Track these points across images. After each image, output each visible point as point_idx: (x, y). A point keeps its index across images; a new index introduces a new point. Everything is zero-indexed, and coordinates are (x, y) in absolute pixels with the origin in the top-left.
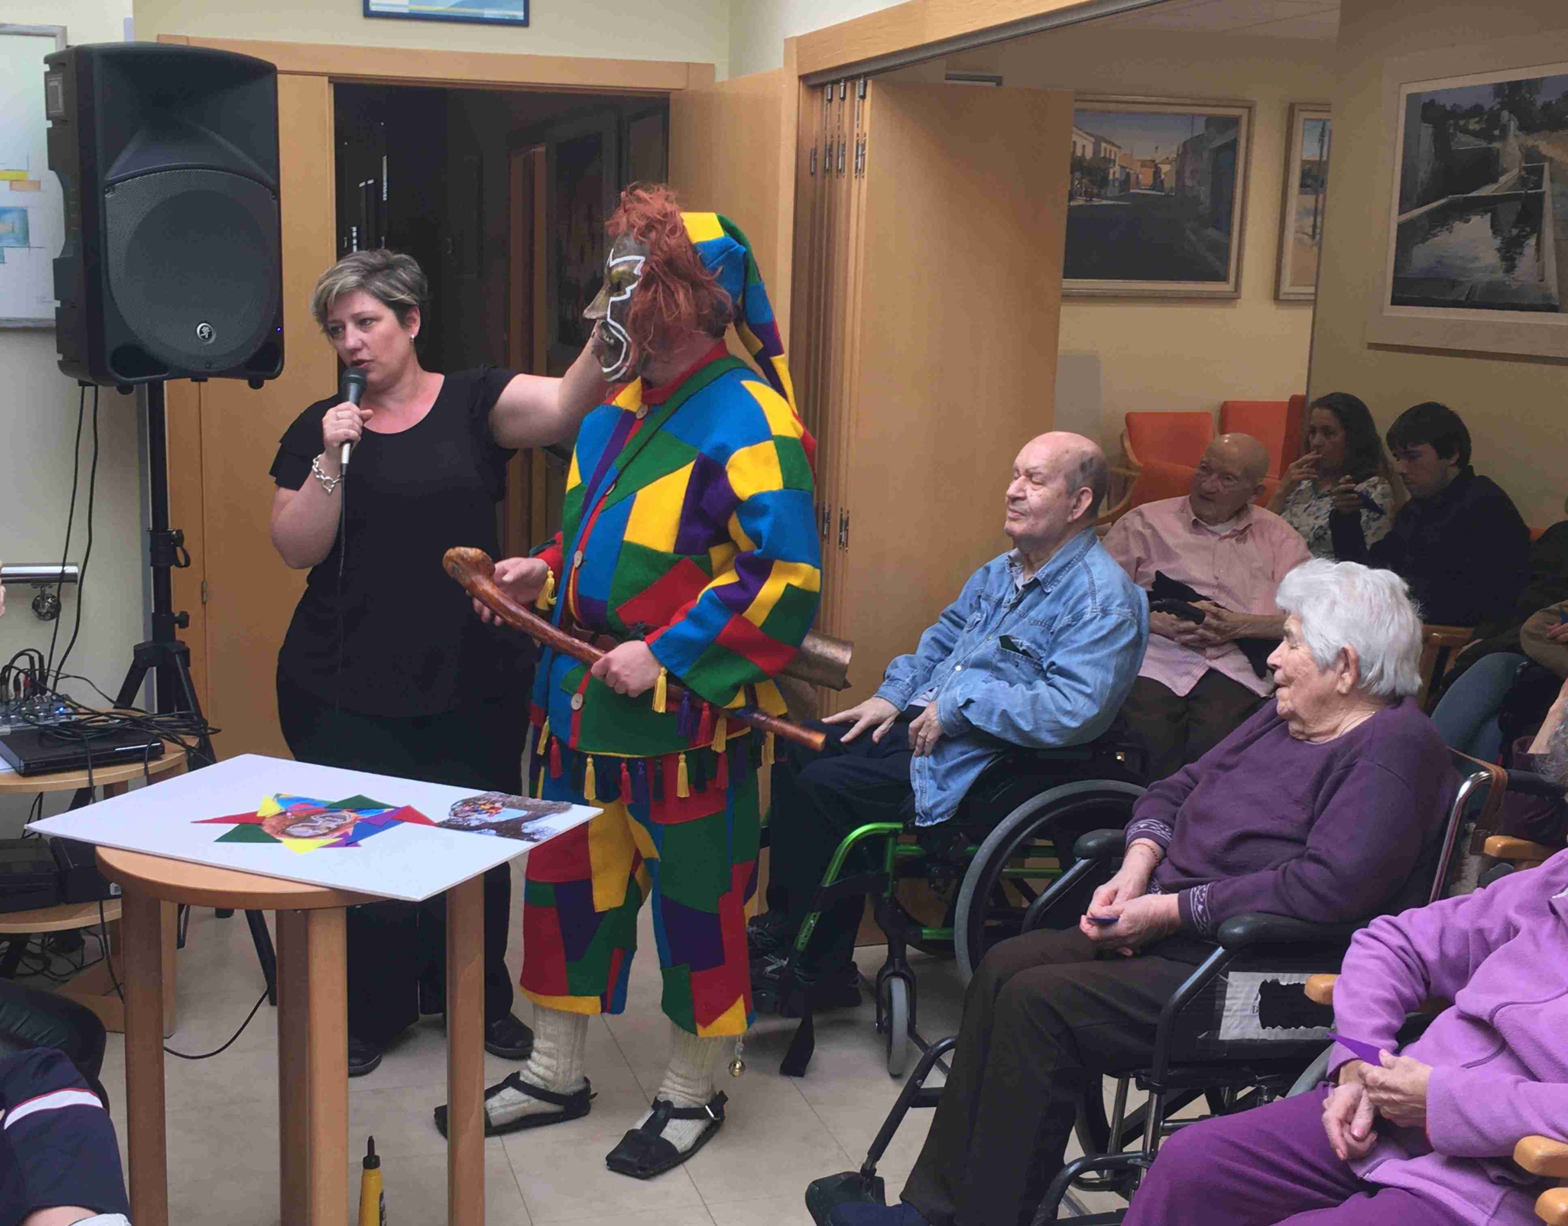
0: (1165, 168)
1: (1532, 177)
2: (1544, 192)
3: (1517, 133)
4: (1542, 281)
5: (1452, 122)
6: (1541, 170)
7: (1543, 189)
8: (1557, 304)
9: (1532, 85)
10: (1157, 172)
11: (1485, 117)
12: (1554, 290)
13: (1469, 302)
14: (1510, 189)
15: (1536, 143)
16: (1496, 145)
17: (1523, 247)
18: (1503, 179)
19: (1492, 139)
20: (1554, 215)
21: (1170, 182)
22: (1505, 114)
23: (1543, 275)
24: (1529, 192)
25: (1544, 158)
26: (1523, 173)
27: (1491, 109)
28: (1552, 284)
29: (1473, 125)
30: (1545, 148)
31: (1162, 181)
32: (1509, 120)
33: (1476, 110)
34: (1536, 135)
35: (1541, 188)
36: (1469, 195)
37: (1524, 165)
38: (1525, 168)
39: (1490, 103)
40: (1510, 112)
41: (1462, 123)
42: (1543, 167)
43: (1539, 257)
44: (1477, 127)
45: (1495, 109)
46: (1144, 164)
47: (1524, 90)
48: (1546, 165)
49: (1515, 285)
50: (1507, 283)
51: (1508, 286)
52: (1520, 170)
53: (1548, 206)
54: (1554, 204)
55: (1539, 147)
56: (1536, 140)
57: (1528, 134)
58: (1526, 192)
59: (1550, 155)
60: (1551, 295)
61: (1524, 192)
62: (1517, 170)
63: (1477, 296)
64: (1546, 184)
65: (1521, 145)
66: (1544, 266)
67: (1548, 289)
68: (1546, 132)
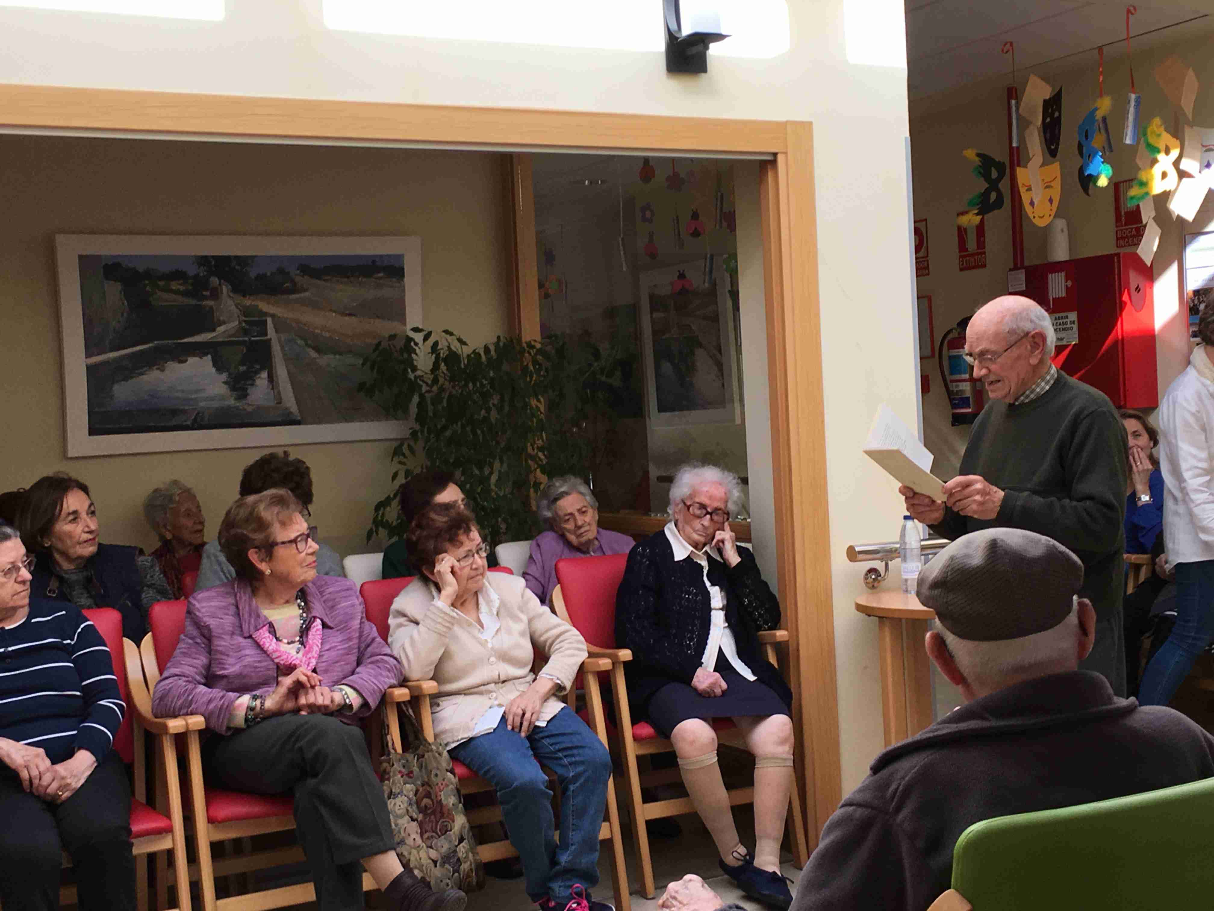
1: (255, 328)
2: (271, 339)
3: (231, 295)
4: (280, 403)
5: (147, 282)
6: (264, 324)
7: (269, 337)
8: (299, 418)
9: (244, 261)
11: (190, 281)
12: (294, 409)
13: (196, 426)
14: (230, 336)
15: (253, 303)
18: (221, 329)
19: (202, 298)
20: (284, 355)
22: (214, 281)
23: (281, 398)
24: (253, 339)
25: (266, 314)
26: (244, 324)
27: (196, 276)
28: (291, 404)
29: (175, 286)
30: (263, 306)
32: (220, 285)
33: (178, 275)
34: (253, 297)
35: (266, 335)
36: (179, 341)
37: (244, 318)
38: (245, 321)
39: (192, 270)
40: (219, 279)
41: (161, 283)
42: (265, 320)
43: (273, 386)
44: (182, 288)
45: (202, 274)
47: (234, 263)
48: (269, 320)
49: (250, 409)
50: (241, 408)
51: (245, 410)
52: (240, 323)
53: (276, 349)
54: (282, 348)
55: (258, 306)
56: (253, 301)
57: (244, 296)
58: (250, 339)
59: (272, 312)
60: (291, 413)
61: (247, 339)
62: (237, 323)
63: (206, 419)
64: (271, 332)
65: (239, 304)
66: (279, 393)
67: (286, 409)
68: (265, 296)
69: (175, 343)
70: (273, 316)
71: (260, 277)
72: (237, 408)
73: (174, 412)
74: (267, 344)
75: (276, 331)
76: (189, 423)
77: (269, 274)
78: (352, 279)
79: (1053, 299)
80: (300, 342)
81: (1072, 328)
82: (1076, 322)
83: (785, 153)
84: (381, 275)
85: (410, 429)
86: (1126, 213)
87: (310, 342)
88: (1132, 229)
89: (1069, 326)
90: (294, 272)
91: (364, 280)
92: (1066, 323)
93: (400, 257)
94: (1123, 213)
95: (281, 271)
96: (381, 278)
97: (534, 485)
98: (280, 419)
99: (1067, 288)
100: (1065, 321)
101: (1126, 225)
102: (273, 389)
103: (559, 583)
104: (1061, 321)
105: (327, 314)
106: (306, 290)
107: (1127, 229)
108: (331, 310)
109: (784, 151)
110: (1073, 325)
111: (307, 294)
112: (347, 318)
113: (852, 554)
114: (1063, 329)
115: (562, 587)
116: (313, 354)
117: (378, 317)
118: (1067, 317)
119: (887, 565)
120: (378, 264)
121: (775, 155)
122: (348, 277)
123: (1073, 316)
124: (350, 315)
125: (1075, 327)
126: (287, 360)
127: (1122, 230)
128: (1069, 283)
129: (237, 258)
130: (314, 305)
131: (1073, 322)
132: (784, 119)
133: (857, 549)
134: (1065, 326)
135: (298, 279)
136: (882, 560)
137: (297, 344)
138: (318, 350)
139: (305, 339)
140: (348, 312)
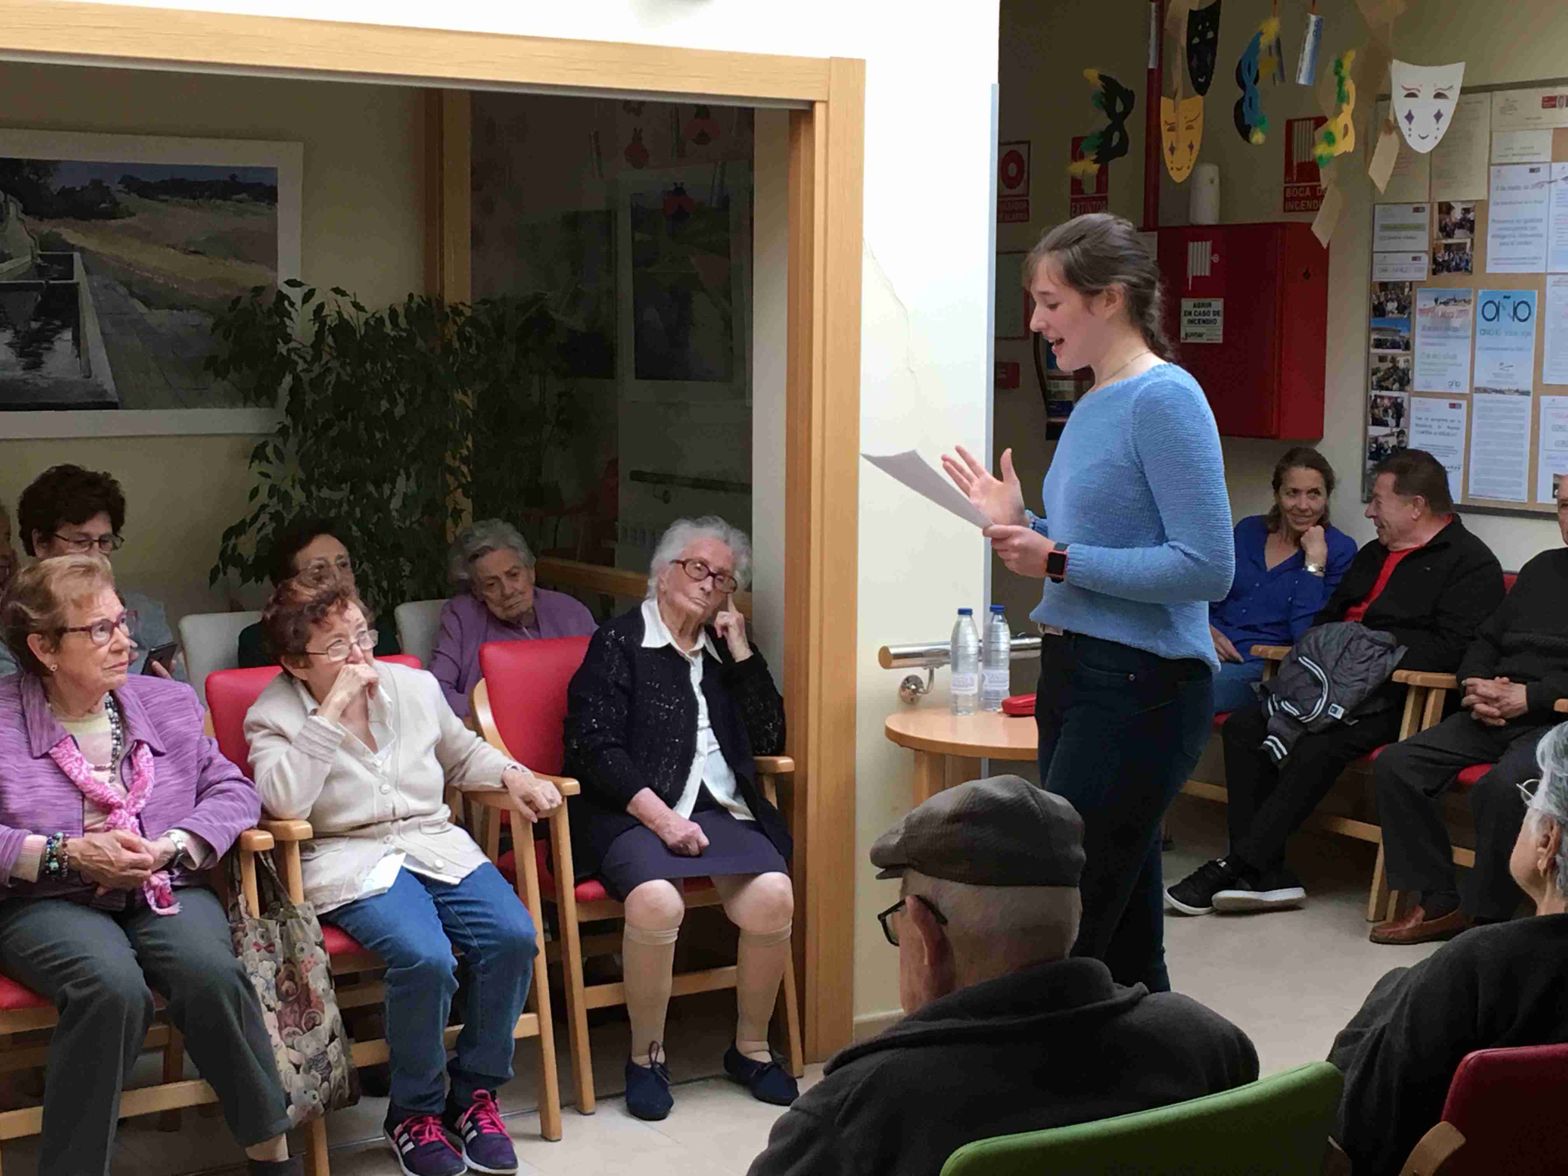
1: (55, 266)
2: (78, 284)
3: (22, 216)
4: (89, 377)
6: (69, 261)
7: (74, 281)
8: (117, 400)
9: (42, 167)
12: (109, 386)
14: (19, 277)
15: (54, 230)
17: (52, 343)
20: (98, 307)
23: (90, 370)
24: (51, 282)
25: (73, 247)
26: (39, 261)
28: (105, 378)
30: (71, 235)
32: (5, 201)
34: (53, 222)
35: (72, 279)
37: (40, 252)
38: (41, 256)
40: (6, 193)
42: (71, 256)
43: (79, 351)
47: (26, 170)
48: (77, 255)
49: (43, 383)
50: (30, 381)
51: (36, 385)
52: (33, 258)
53: (86, 300)
54: (94, 295)
55: (61, 235)
56: (54, 227)
57: (41, 220)
58: (47, 282)
59: (82, 244)
60: (105, 392)
61: (43, 282)
62: (29, 258)
64: (79, 275)
65: (31, 230)
66: (88, 362)
67: (98, 386)
68: (71, 220)
70: (82, 250)
71: (66, 193)
72: (25, 381)
74: (72, 292)
75: (87, 272)
77: (78, 188)
78: (201, 201)
79: (1193, 277)
80: (122, 290)
81: (1214, 321)
82: (1221, 313)
83: (826, 102)
84: (244, 196)
85: (279, 423)
86: (1300, 165)
87: (135, 290)
88: (1305, 187)
89: (1211, 317)
90: (115, 187)
91: (219, 202)
92: (1208, 313)
93: (273, 171)
94: (1295, 164)
95: (97, 184)
96: (241, 201)
97: (452, 515)
98: (90, 400)
99: (1213, 264)
100: (1206, 309)
101: (1297, 181)
102: (79, 356)
103: (484, 676)
104: (1202, 309)
105: (162, 249)
106: (132, 214)
107: (1298, 187)
108: (168, 246)
109: (826, 99)
110: (1216, 317)
111: (134, 220)
112: (192, 257)
113: (887, 659)
114: (1204, 322)
115: (487, 681)
116: (141, 308)
117: (236, 257)
118: (1210, 305)
119: (931, 673)
120: (240, 179)
121: (812, 103)
122: (194, 199)
123: (1218, 304)
124: (195, 252)
125: (1220, 319)
126: (100, 316)
127: (1292, 188)
128: (1216, 258)
129: (32, 163)
130: (144, 237)
131: (1216, 313)
132: (827, 56)
133: (893, 651)
134: (1206, 317)
135: (121, 197)
136: (924, 666)
137: (117, 292)
138: (147, 302)
139: (128, 285)
140: (192, 249)
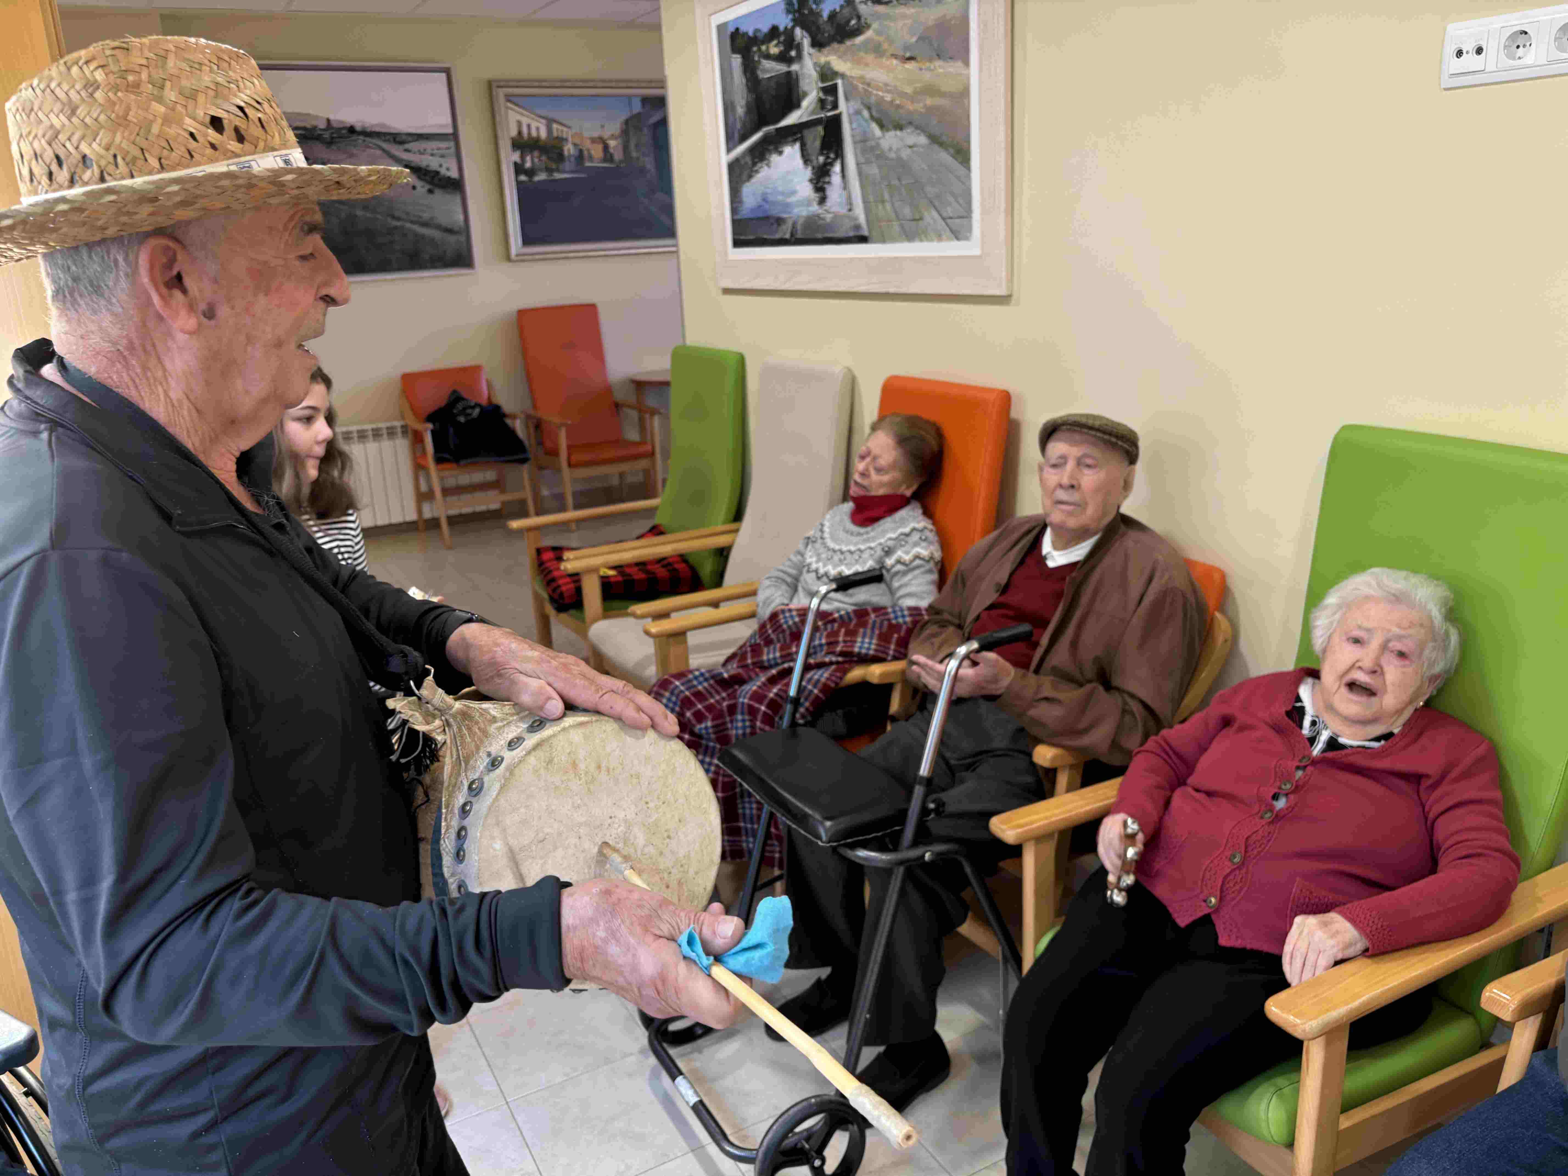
0: (612, 143)
1: (829, 97)
2: (841, 113)
3: (812, 51)
4: (851, 210)
5: (755, 48)
6: (835, 88)
7: (840, 110)
8: (865, 233)
10: (606, 147)
11: (782, 38)
12: (862, 219)
13: (793, 239)
14: (812, 113)
15: (828, 59)
16: (795, 67)
18: (805, 103)
19: (789, 61)
20: (853, 136)
21: (618, 156)
22: (798, 32)
23: (851, 203)
24: (829, 114)
25: (837, 74)
26: (821, 95)
27: (786, 28)
28: (860, 212)
29: (774, 49)
30: (835, 62)
31: (611, 156)
32: (802, 38)
33: (774, 32)
34: (827, 50)
35: (838, 108)
36: (778, 125)
37: (820, 85)
38: (822, 89)
40: (802, 28)
41: (764, 48)
42: (837, 84)
44: (777, 50)
45: (789, 27)
46: (593, 140)
48: (839, 82)
49: (829, 217)
50: (823, 216)
51: (823, 219)
52: (818, 92)
53: (846, 129)
54: (850, 123)
55: (830, 63)
56: (826, 56)
57: (820, 50)
59: (842, 70)
60: (861, 224)
61: (824, 115)
62: (815, 92)
63: (799, 232)
64: (842, 103)
65: (816, 63)
66: (850, 194)
67: (856, 218)
68: (835, 45)
69: (777, 130)
70: (843, 76)
71: (833, 15)
72: (818, 216)
73: (779, 221)
74: (838, 122)
75: (847, 99)
76: (788, 236)
77: (838, 10)
80: (866, 113)
87: (874, 113)
98: (851, 234)
105: (888, 62)
106: (869, 27)
108: (891, 55)
111: (869, 34)
112: (908, 65)
116: (877, 132)
117: (937, 56)
124: (909, 59)
126: (854, 143)
130: (877, 50)
135: (862, 9)
137: (863, 117)
138: (882, 126)
139: (869, 108)
140: (908, 55)
